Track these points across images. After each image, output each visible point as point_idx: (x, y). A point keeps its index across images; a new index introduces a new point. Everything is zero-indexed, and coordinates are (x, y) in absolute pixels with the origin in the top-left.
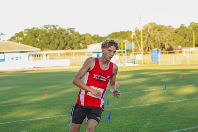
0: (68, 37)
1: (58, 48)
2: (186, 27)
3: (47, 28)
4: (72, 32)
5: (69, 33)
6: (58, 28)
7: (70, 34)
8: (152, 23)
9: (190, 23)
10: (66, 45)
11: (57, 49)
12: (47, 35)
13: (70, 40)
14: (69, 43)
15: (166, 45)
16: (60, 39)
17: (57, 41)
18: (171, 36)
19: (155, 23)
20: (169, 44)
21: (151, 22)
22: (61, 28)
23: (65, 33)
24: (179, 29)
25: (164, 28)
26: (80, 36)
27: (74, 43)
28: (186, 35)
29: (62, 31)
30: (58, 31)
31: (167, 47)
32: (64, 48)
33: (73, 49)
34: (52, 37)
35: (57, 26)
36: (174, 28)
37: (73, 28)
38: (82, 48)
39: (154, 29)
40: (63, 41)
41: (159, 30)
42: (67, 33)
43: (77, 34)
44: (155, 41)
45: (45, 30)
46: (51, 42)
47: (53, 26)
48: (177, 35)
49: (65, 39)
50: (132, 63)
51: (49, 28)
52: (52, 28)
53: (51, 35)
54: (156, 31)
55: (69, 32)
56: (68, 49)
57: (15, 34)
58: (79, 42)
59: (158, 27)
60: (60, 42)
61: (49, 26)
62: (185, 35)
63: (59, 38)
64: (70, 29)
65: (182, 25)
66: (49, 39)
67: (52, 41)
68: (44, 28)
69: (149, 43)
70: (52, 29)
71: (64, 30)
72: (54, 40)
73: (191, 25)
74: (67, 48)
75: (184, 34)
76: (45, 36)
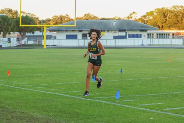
3: (176, 9)
12: (176, 15)
34: (180, 17)
45: (173, 10)
47: (182, 7)
51: (178, 9)
52: (180, 8)
53: (179, 15)
61: (177, 6)
66: (177, 19)
67: (180, 21)
70: (180, 10)
72: (182, 20)
76: (173, 16)
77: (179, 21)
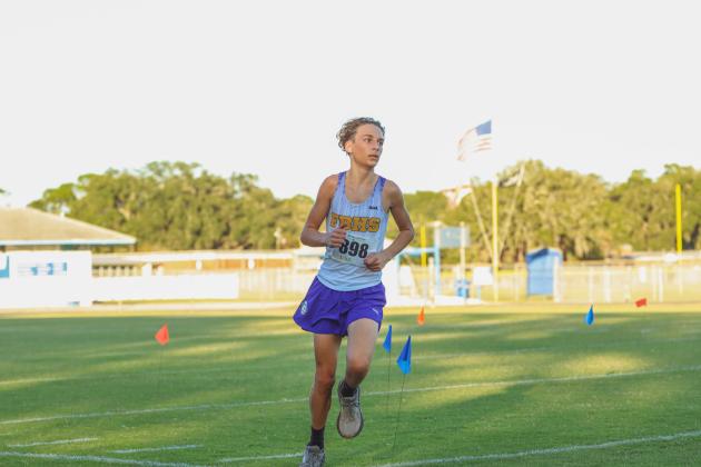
0: (233, 206)
1: (197, 245)
2: (649, 181)
3: (159, 173)
4: (248, 189)
5: (235, 192)
6: (197, 173)
7: (238, 196)
8: (531, 162)
9: (667, 166)
10: (226, 233)
11: (192, 247)
12: (159, 196)
13: (238, 217)
14: (236, 227)
15: (577, 241)
16: (204, 211)
17: (192, 219)
18: (596, 210)
19: (540, 164)
20: (588, 239)
21: (527, 160)
22: (209, 174)
23: (221, 193)
24: (625, 187)
25: (573, 182)
26: (276, 204)
27: (253, 228)
28: (650, 209)
29: (210, 183)
30: (196, 184)
31: (582, 247)
32: (217, 246)
33: (248, 247)
34: (177, 202)
35: (196, 165)
36: (606, 184)
37: (250, 176)
38: (282, 247)
39: (538, 184)
40: (214, 219)
41: (554, 188)
42: (230, 191)
43: (265, 197)
44: (540, 225)
45: (151, 179)
46: (171, 222)
47: (181, 166)
48: (618, 208)
49: (223, 213)
50: (460, 295)
51: (167, 174)
52: (178, 172)
53: (172, 198)
54: (543, 190)
55: (237, 187)
56: (232, 248)
57: (45, 194)
58: (272, 225)
59: (551, 176)
60: (202, 224)
61: (166, 164)
62: (646, 208)
63: (199, 209)
64: (241, 177)
65: (635, 172)
66: (166, 212)
67: (177, 220)
68: (150, 174)
69: (518, 234)
70: (176, 177)
71: (220, 182)
72: (182, 215)
73: (667, 173)
74: (226, 246)
75: (642, 206)
76: (150, 200)
77: (172, 218)
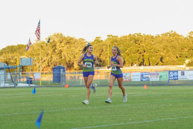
2: (102, 41)
8: (58, 34)
9: (108, 36)
15: (75, 62)
19: (62, 35)
21: (57, 33)
24: (93, 43)
25: (74, 41)
28: (102, 51)
36: (87, 42)
39: (61, 42)
44: (62, 57)
50: (28, 83)
54: (63, 44)
59: (65, 39)
62: (100, 51)
65: (97, 38)
73: (108, 38)
